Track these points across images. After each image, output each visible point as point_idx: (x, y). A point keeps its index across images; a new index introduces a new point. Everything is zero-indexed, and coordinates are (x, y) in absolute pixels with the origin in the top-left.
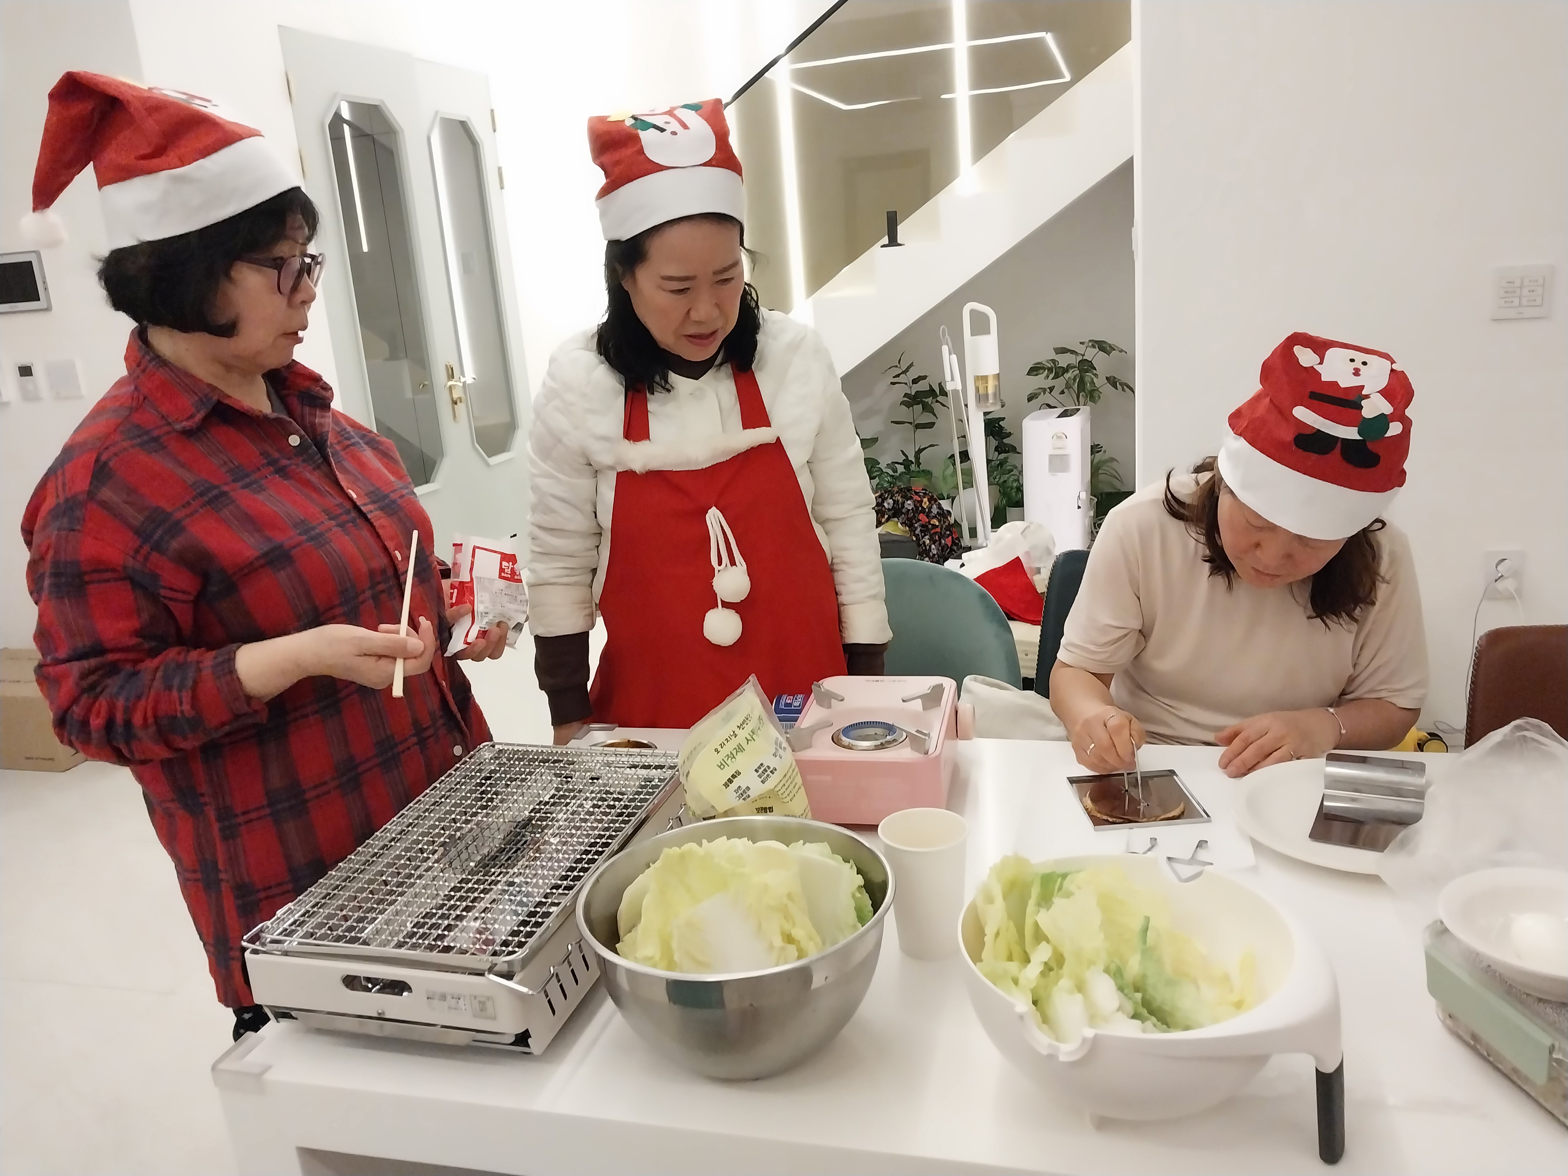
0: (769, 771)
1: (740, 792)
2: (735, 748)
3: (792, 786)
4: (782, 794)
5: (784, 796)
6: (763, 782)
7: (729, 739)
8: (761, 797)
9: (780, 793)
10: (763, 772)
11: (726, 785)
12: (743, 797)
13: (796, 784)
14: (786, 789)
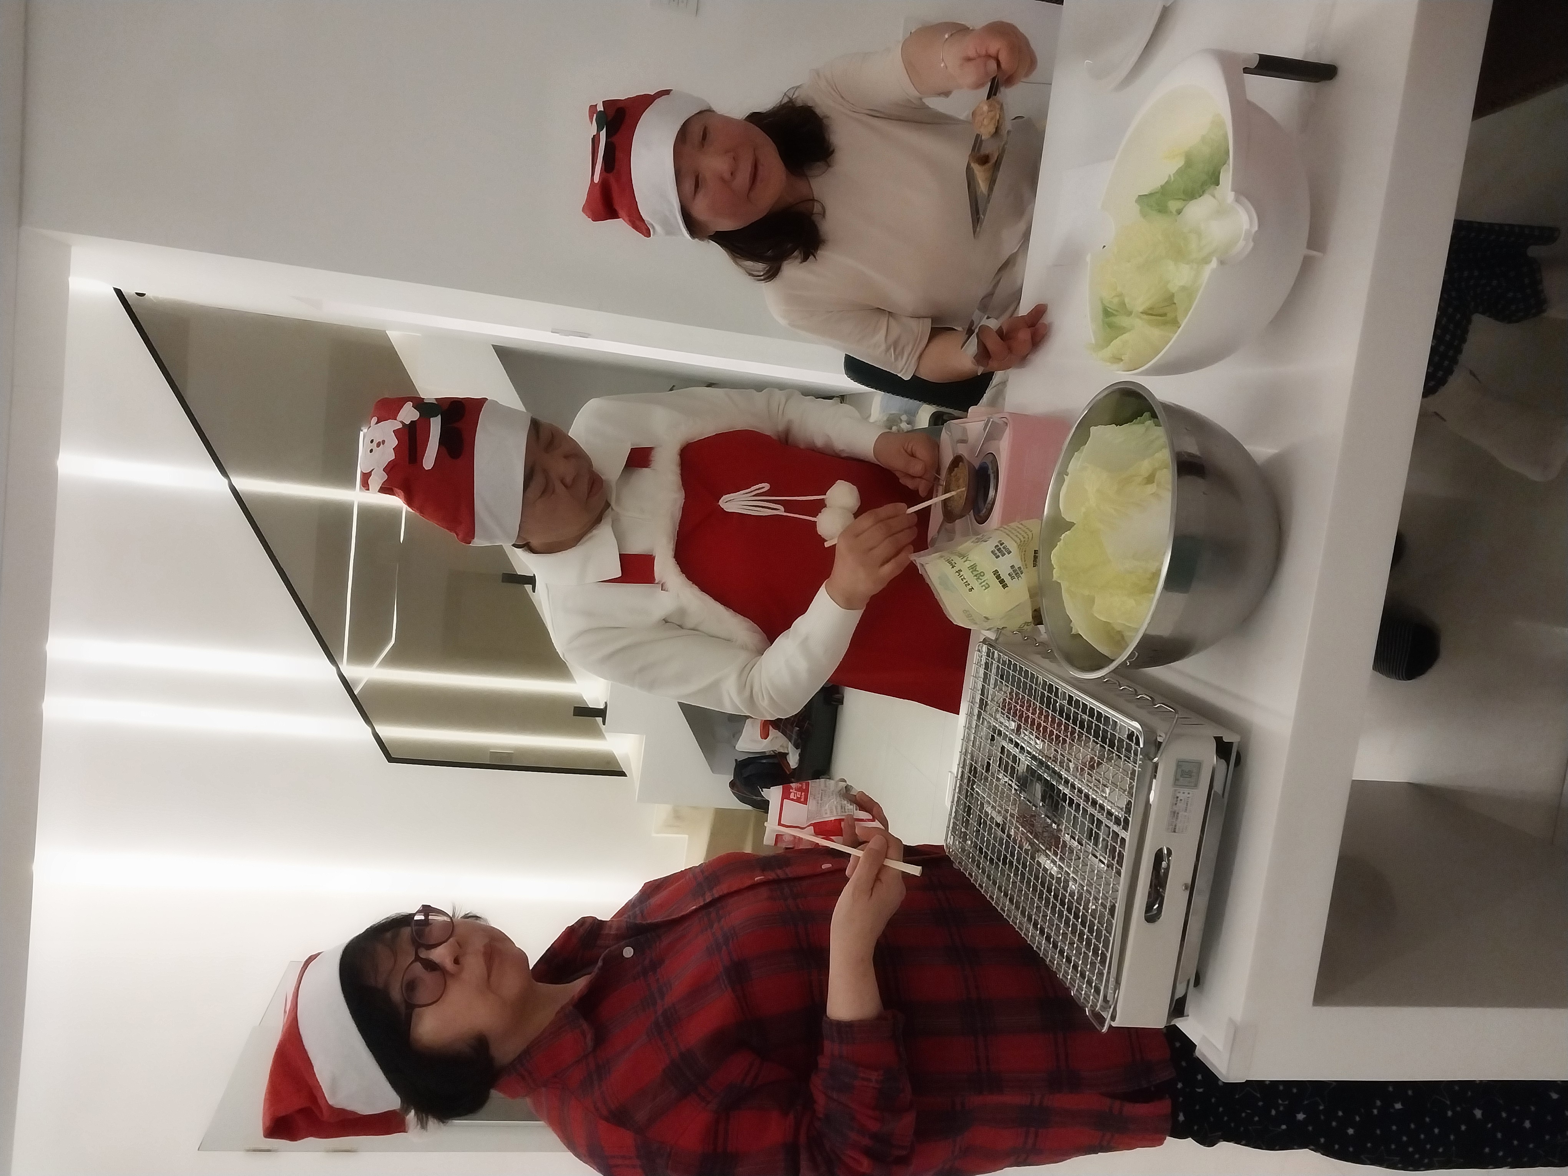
0: (1000, 546)
1: (1014, 575)
2: (972, 572)
3: (1019, 530)
4: (1024, 538)
5: (1027, 537)
6: (1009, 552)
7: (962, 577)
8: (1024, 559)
9: (1022, 539)
10: (1000, 551)
11: (1005, 586)
12: (1020, 573)
13: (1017, 527)
14: (1021, 534)
